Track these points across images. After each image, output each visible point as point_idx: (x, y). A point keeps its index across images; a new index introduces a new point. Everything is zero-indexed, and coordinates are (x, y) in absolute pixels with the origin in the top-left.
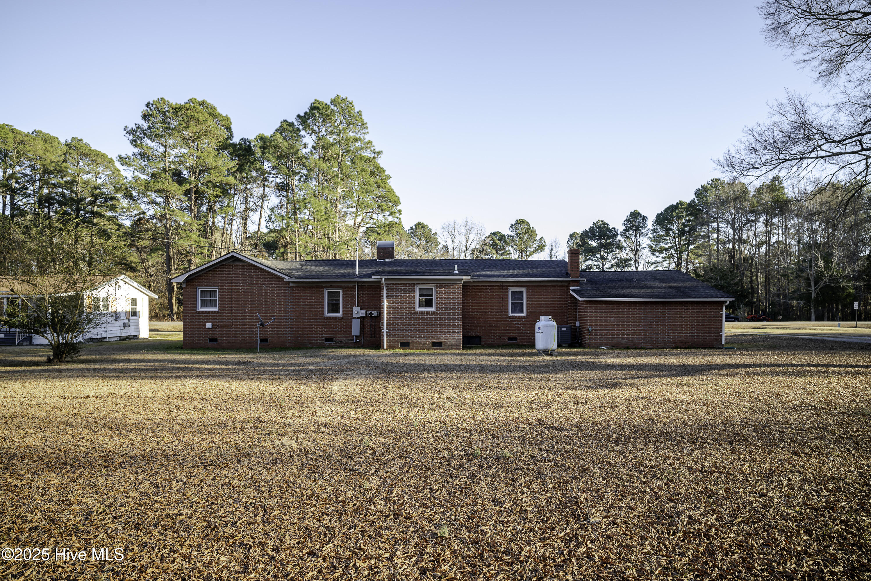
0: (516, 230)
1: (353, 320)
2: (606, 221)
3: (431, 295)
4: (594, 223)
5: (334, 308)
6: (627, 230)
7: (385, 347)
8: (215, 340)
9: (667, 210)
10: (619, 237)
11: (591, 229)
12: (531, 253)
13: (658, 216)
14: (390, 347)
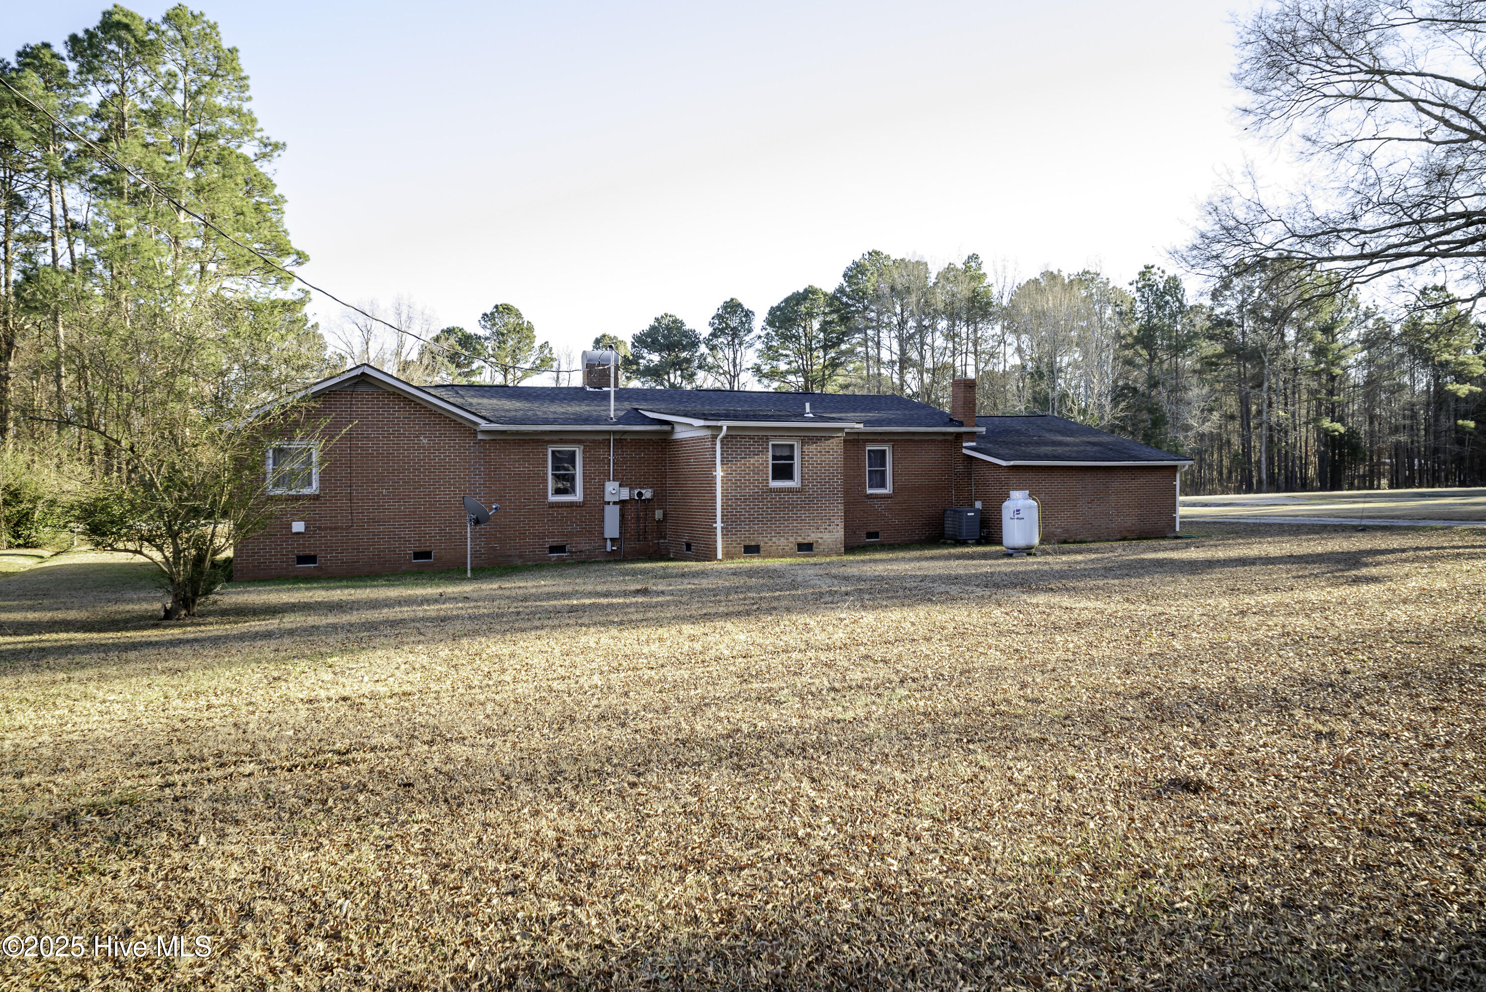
0: (494, 325)
1: (607, 507)
2: (679, 317)
3: (791, 458)
4: (657, 319)
5: (565, 483)
6: (714, 335)
7: (720, 556)
8: (312, 559)
9: (787, 300)
10: (703, 349)
11: (653, 329)
12: (527, 373)
13: (773, 311)
14: (728, 555)
